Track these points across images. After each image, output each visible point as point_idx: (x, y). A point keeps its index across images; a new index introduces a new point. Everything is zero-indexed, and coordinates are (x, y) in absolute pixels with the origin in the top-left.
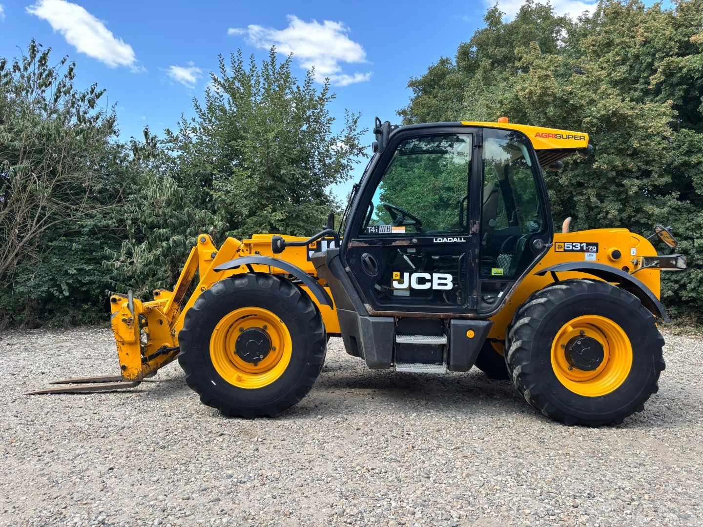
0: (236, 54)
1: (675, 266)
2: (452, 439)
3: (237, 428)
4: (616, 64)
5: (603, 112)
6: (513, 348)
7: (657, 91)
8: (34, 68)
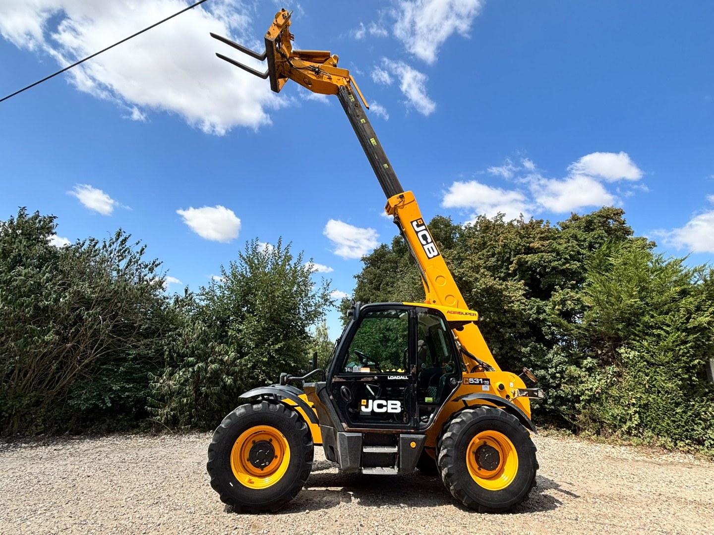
0: (255, 240)
1: (537, 396)
2: (403, 526)
3: (247, 522)
4: (488, 257)
5: (484, 286)
6: (441, 455)
7: (514, 273)
8: (116, 246)
